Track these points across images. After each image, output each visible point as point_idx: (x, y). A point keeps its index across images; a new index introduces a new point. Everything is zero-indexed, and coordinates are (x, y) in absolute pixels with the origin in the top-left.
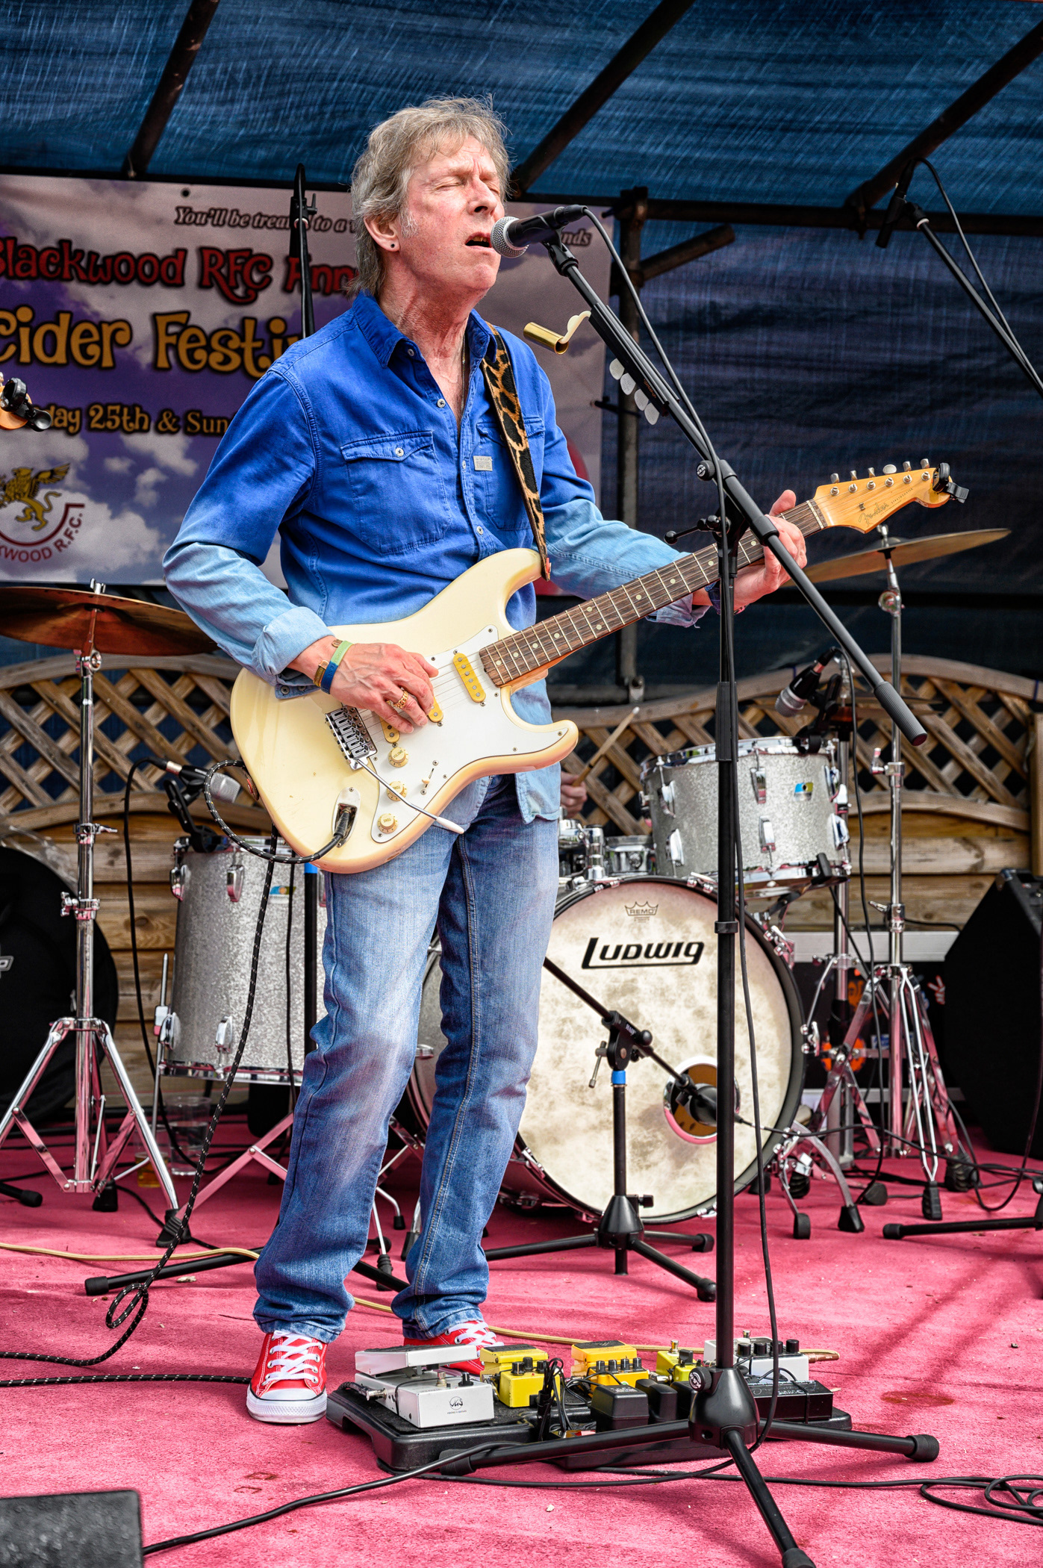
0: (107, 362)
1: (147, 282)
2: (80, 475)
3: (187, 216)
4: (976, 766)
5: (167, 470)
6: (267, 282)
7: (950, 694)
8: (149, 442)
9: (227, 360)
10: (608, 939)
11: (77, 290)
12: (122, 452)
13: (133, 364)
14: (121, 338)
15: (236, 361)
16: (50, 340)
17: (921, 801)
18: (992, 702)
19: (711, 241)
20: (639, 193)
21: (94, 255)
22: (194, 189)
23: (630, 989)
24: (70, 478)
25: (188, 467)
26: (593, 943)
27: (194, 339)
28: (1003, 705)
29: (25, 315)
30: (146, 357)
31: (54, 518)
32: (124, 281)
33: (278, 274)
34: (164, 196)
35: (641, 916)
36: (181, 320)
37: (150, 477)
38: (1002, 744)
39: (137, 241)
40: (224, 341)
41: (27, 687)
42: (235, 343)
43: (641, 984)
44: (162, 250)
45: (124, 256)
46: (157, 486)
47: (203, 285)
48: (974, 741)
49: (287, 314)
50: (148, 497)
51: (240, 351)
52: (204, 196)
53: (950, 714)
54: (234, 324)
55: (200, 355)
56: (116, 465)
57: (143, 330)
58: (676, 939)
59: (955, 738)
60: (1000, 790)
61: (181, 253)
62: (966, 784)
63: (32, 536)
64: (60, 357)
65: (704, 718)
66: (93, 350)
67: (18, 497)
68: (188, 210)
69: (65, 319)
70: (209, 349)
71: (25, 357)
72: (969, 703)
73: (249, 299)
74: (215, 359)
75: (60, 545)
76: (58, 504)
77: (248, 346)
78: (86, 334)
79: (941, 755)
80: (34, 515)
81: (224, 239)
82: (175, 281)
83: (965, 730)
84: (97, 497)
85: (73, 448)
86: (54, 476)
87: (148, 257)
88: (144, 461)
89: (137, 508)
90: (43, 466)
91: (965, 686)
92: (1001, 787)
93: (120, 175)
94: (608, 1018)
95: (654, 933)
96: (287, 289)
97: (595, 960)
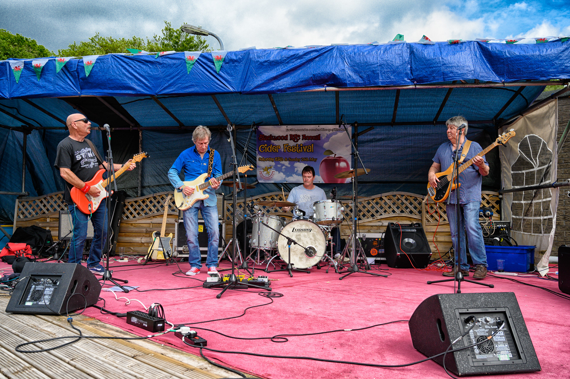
0: (277, 151)
1: (282, 140)
2: (274, 167)
3: (287, 130)
4: (413, 209)
5: (286, 166)
6: (300, 139)
7: (408, 198)
8: (283, 162)
9: (294, 150)
10: (296, 228)
11: (272, 141)
12: (280, 164)
13: (281, 151)
14: (279, 148)
15: (295, 150)
16: (269, 148)
17: (403, 215)
18: (416, 199)
19: (370, 129)
20: (356, 122)
21: (275, 136)
22: (288, 126)
23: (300, 235)
24: (273, 168)
25: (289, 166)
26: (294, 228)
27: (289, 147)
28: (417, 199)
29: (266, 145)
30: (283, 150)
31: (271, 174)
32: (279, 140)
33: (301, 137)
34: (284, 127)
35: (301, 225)
36: (287, 145)
37: (284, 167)
38: (418, 206)
39: (281, 134)
40: (294, 148)
41: (264, 197)
42: (295, 148)
43: (301, 234)
44: (285, 135)
45: (279, 136)
46: (285, 169)
47: (290, 140)
48: (413, 205)
49: (303, 143)
50: (284, 170)
51: (296, 149)
52: (290, 127)
53: (408, 201)
54: (295, 145)
55: (290, 150)
56: (279, 166)
57: (282, 147)
58: (307, 228)
59: (409, 205)
60: (417, 213)
61: (287, 135)
62: (411, 212)
63: (268, 176)
64: (271, 151)
65: (367, 202)
66: (275, 150)
67: (266, 171)
68: (287, 129)
69: (271, 145)
70: (291, 149)
71: (266, 151)
72: (412, 199)
73: (297, 141)
74: (292, 150)
75: (271, 177)
76: (271, 172)
77: (297, 148)
78: (274, 147)
79: (407, 208)
80: (268, 173)
81: (293, 133)
82: (287, 139)
83: (411, 204)
84: (276, 170)
85: (273, 164)
86: (270, 168)
87: (283, 136)
88: (283, 165)
89: (282, 172)
90: (269, 166)
91: (411, 197)
92: (417, 212)
93: (278, 125)
94: (287, 238)
95: (304, 227)
96: (303, 140)
97: (294, 231)
